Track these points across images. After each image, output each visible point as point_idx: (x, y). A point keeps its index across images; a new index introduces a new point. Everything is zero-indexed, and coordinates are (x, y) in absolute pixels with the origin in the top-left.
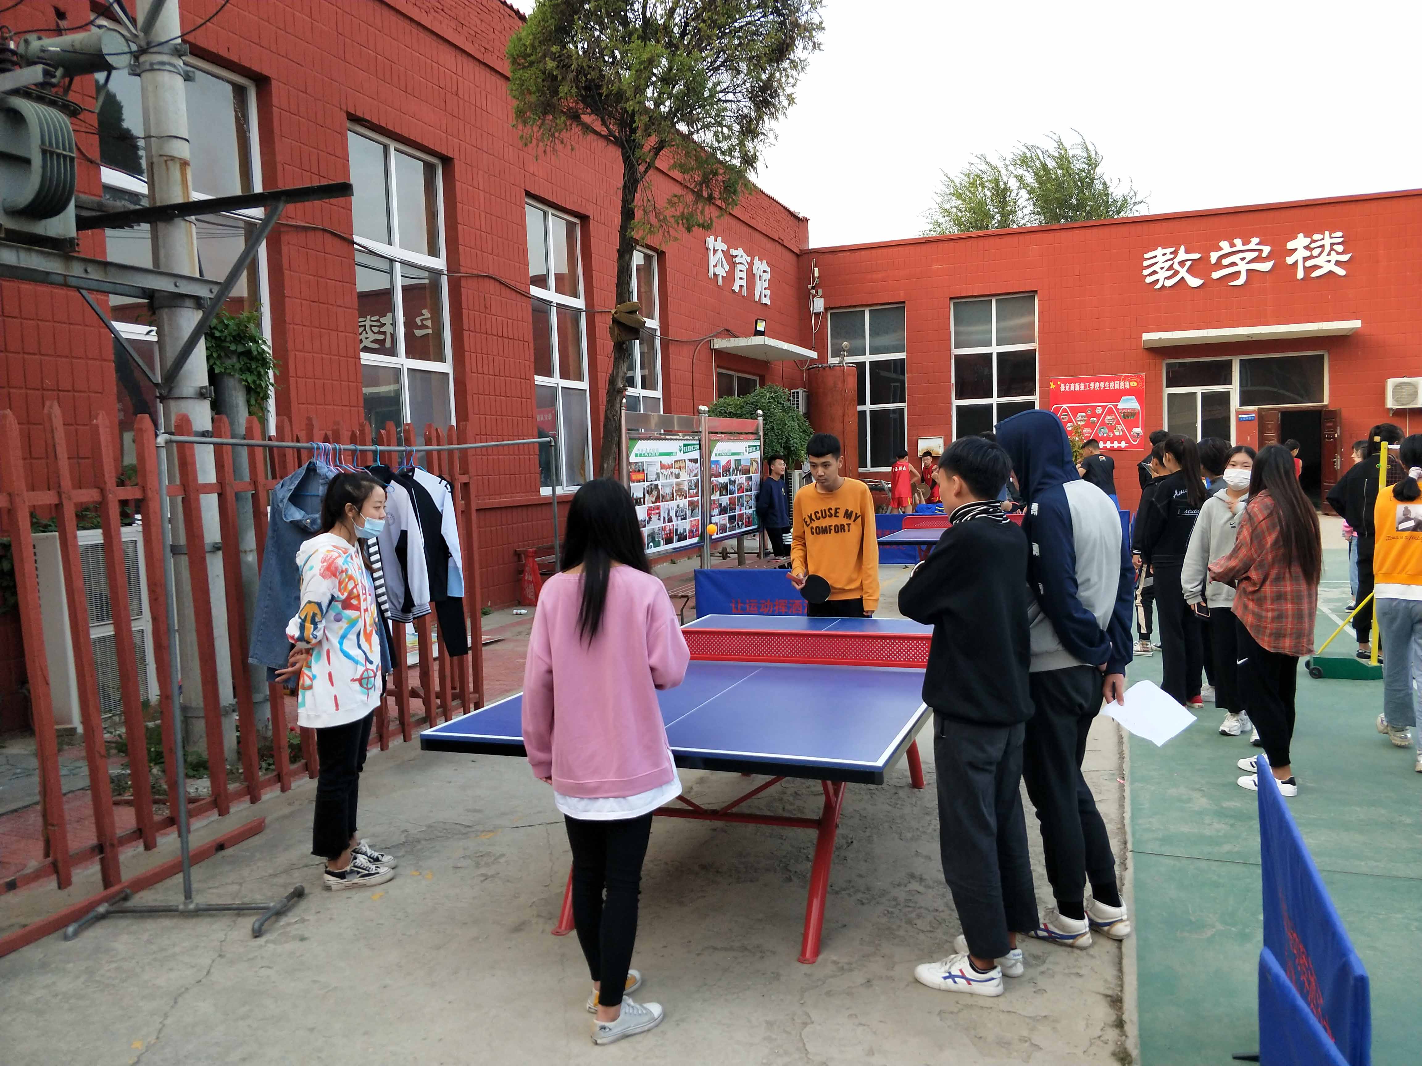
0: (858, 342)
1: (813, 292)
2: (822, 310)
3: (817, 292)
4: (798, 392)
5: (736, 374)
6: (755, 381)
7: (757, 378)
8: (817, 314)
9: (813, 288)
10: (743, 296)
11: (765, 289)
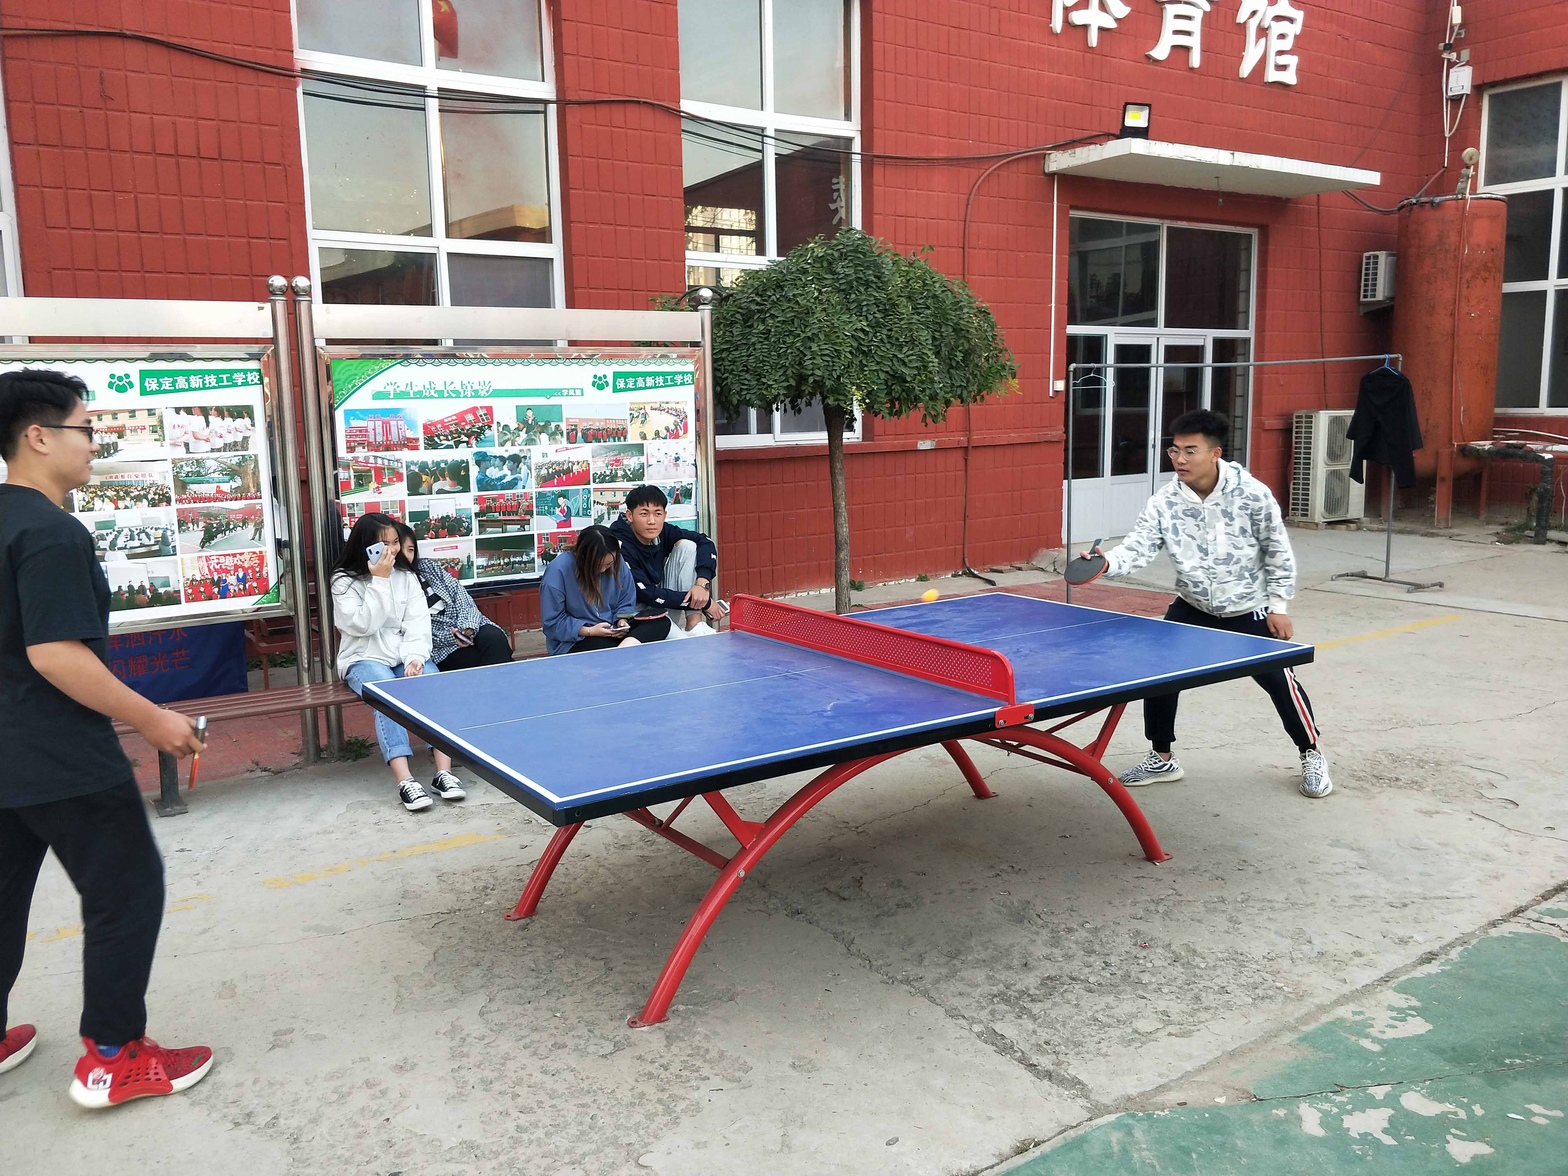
0: (1540, 153)
1: (1453, 56)
2: (1467, 90)
3: (1458, 57)
4: (1376, 257)
5: (1165, 225)
6: (1250, 236)
7: (1254, 232)
8: (1456, 100)
9: (1449, 48)
10: (1192, 69)
11: (1280, 53)
